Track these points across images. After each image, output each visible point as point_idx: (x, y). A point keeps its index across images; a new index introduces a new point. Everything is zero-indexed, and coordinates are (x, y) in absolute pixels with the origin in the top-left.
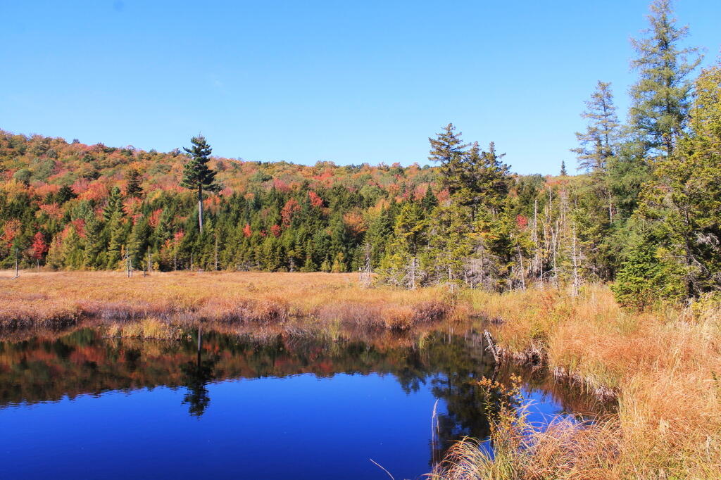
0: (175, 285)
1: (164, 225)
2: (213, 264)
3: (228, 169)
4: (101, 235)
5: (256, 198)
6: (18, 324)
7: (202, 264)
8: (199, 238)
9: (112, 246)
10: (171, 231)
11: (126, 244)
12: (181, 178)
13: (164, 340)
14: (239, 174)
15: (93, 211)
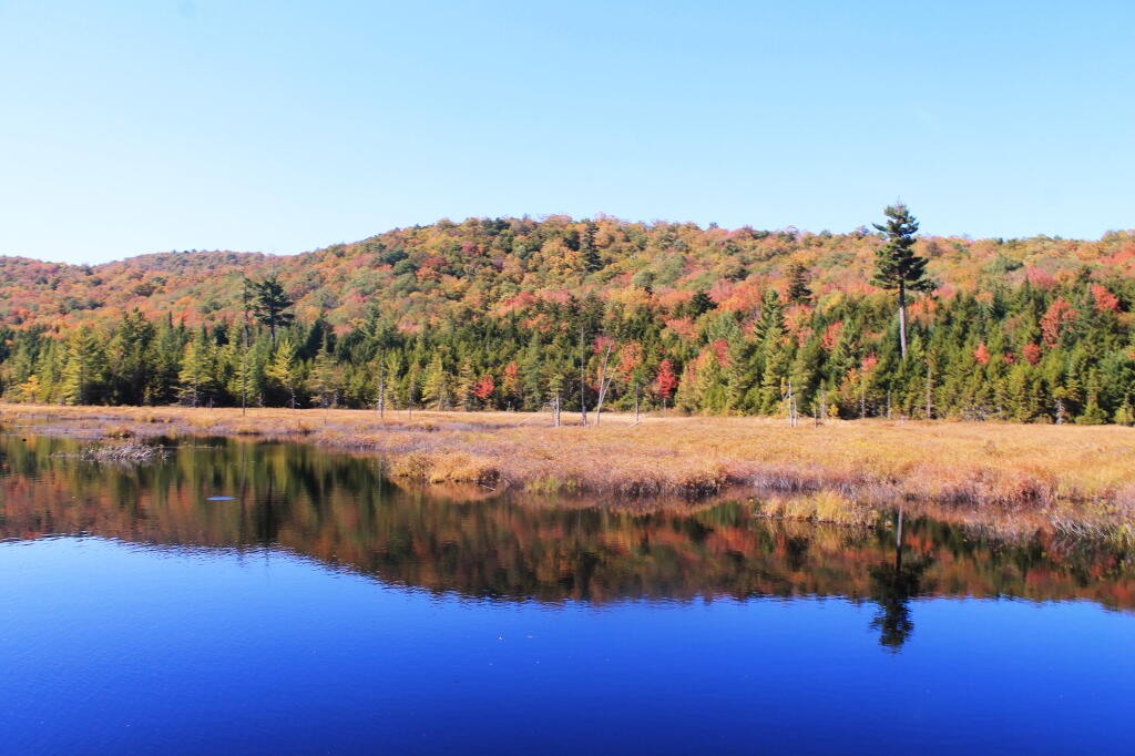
0: (864, 440)
1: (846, 347)
2: (924, 408)
3: (945, 255)
4: (752, 362)
5: (995, 300)
7: (906, 407)
8: (900, 367)
9: (768, 379)
10: (857, 356)
11: (787, 377)
12: (872, 271)
13: (849, 525)
14: (965, 262)
15: (740, 327)
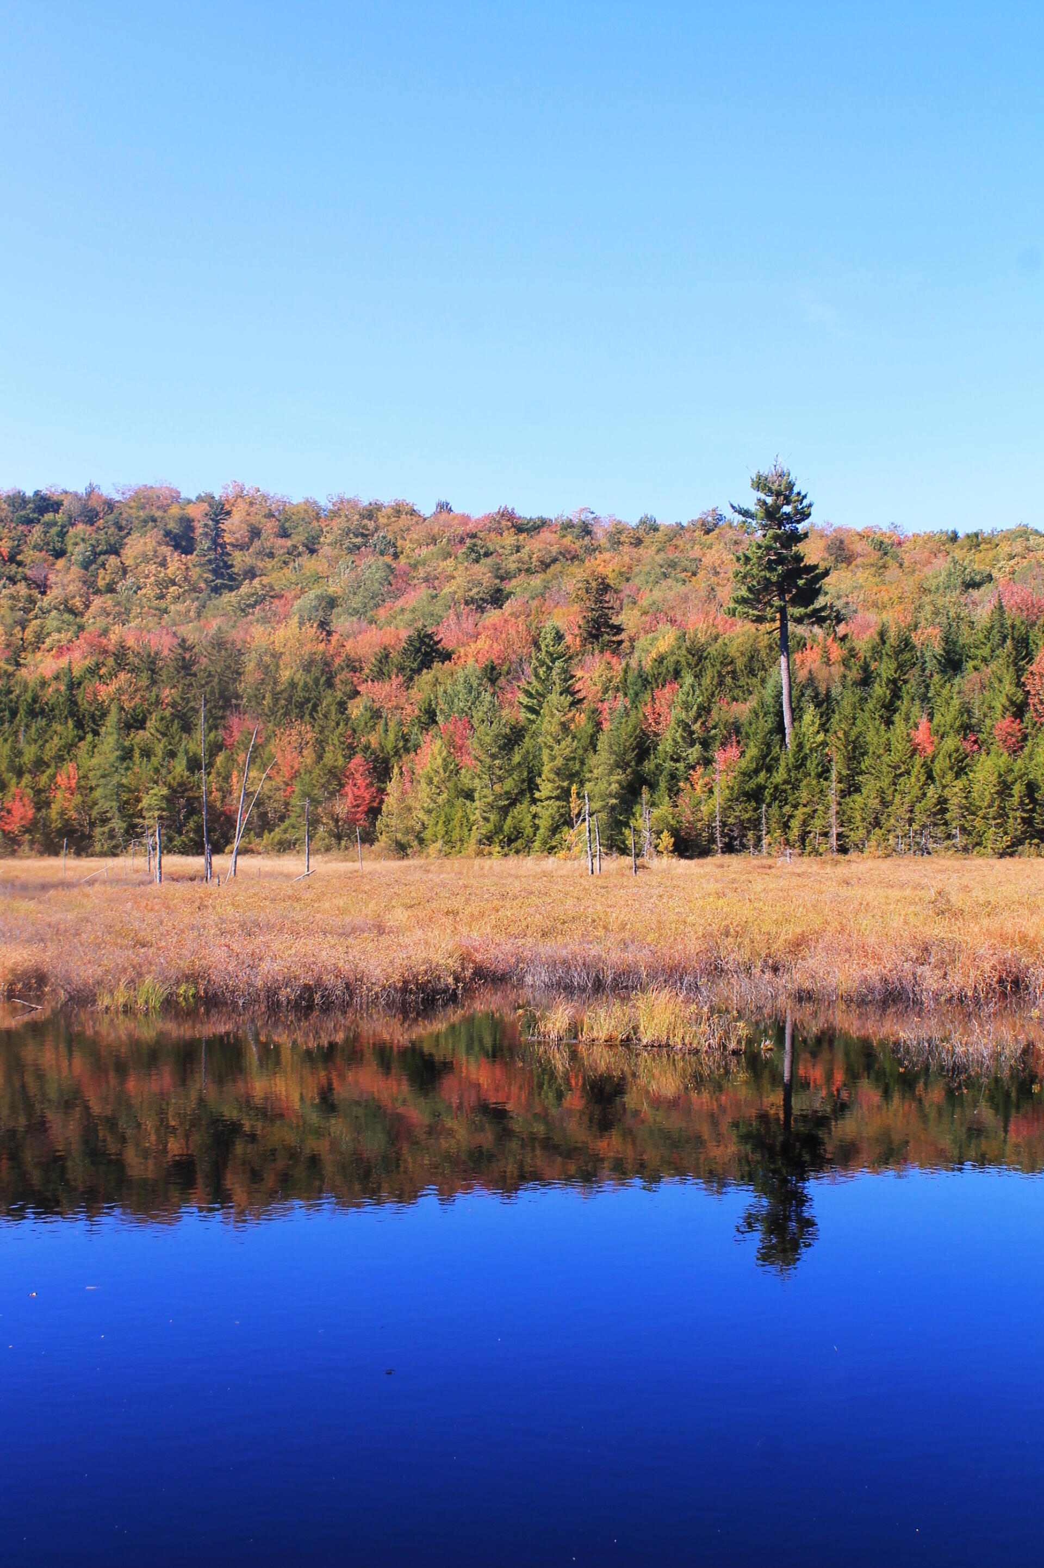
0: (720, 895)
1: (686, 727)
2: (825, 835)
3: (859, 560)
4: (517, 758)
5: (946, 640)
6: (317, 998)
7: (795, 833)
8: (782, 763)
9: (546, 788)
10: (706, 744)
11: (582, 783)
12: (729, 591)
13: (697, 1052)
14: (893, 572)
15: (493, 694)
